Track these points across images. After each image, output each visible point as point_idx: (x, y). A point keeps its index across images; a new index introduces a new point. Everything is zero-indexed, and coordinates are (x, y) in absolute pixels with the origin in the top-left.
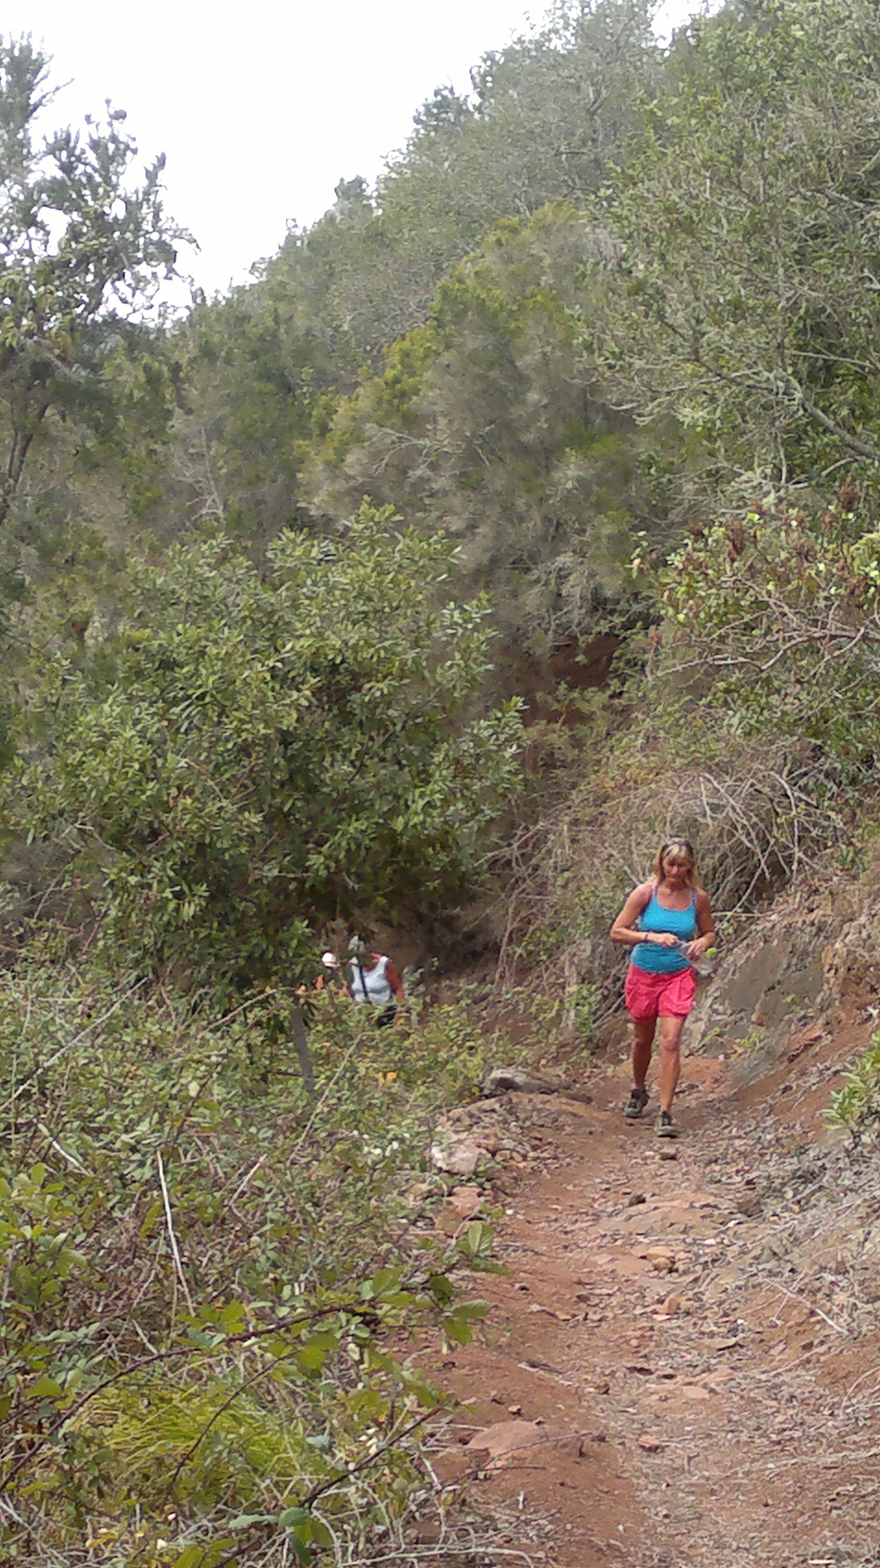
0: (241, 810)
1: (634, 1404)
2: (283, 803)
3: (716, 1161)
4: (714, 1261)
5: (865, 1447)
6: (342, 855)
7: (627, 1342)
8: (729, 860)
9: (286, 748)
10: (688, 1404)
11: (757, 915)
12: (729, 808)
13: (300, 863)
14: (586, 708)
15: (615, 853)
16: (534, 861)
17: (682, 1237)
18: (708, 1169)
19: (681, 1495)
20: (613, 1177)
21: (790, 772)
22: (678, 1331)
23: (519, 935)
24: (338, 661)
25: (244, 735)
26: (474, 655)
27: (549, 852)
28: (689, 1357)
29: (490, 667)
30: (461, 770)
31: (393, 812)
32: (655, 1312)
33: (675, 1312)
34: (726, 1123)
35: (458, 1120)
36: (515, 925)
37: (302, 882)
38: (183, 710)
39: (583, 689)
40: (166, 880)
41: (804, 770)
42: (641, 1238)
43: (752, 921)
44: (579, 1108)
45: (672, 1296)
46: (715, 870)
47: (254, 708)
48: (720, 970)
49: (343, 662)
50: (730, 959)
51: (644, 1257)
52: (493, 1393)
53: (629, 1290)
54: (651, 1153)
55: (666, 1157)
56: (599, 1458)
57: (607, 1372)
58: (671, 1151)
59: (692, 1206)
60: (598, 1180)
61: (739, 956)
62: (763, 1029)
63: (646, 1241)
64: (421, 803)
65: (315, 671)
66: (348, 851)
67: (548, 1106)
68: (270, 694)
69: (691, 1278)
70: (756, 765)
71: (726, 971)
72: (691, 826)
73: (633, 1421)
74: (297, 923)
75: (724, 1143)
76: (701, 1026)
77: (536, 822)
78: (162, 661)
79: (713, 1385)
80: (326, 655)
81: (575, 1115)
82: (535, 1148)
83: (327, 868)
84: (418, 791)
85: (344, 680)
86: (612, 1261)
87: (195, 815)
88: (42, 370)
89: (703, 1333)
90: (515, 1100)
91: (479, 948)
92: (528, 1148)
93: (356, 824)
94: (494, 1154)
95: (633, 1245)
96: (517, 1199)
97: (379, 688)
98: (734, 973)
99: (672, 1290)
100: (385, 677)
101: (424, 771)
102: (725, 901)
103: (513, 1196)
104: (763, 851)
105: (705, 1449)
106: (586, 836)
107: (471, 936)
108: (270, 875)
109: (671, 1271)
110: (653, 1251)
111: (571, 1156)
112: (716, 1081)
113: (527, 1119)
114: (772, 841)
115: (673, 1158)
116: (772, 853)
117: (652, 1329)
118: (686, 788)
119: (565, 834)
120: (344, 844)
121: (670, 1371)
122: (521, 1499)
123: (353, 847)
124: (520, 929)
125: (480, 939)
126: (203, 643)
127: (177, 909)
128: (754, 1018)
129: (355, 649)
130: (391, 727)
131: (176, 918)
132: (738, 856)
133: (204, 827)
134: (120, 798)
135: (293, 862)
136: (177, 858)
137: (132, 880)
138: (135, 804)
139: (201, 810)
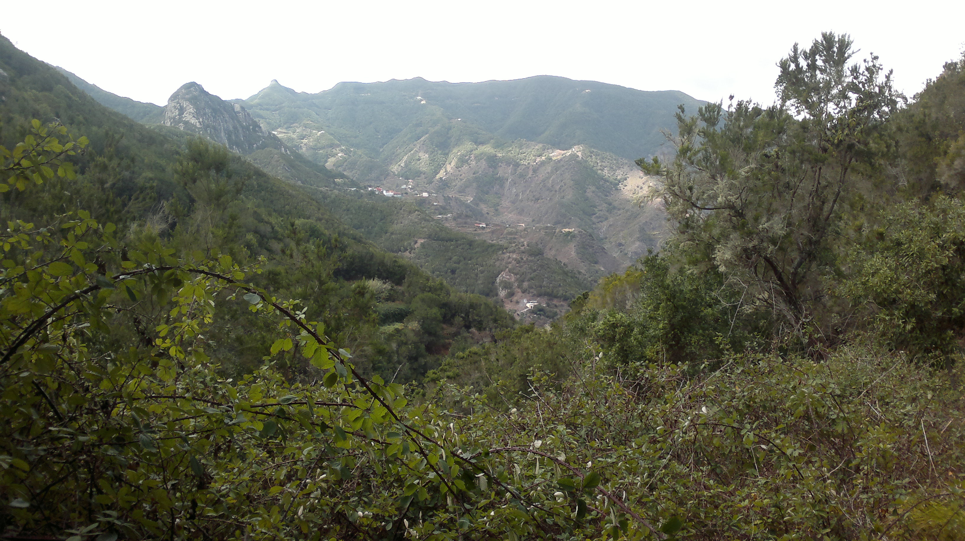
0: (928, 293)
2: (943, 290)
9: (944, 271)
13: (950, 311)
25: (929, 267)
37: (950, 318)
38: (906, 259)
40: (900, 317)
47: (932, 258)
65: (954, 244)
68: (938, 253)
74: (949, 332)
78: (897, 243)
80: (959, 239)
83: (960, 313)
87: (911, 296)
88: (851, 147)
108: (939, 315)
126: (912, 236)
127: (904, 327)
131: (904, 330)
133: (915, 300)
134: (883, 290)
135: (947, 311)
136: (904, 310)
137: (887, 318)
138: (889, 292)
139: (913, 293)
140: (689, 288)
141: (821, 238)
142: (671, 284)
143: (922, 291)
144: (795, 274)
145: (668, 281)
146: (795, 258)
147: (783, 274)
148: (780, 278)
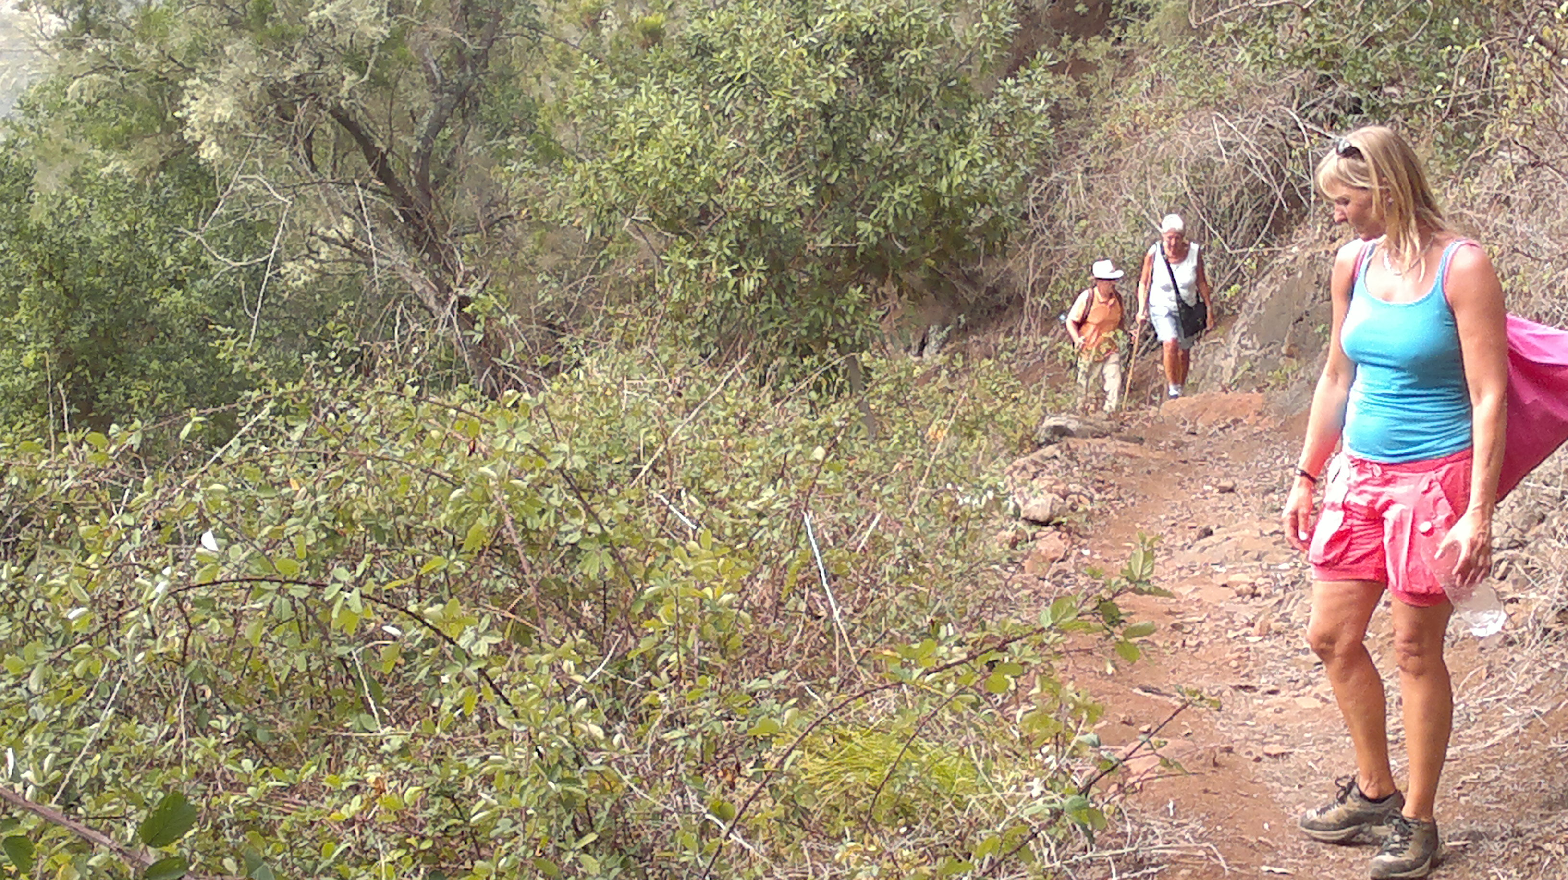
0: (791, 185)
1: (1251, 717)
2: (829, 175)
3: (1273, 491)
4: (1293, 584)
5: (1481, 739)
6: (890, 221)
7: (1227, 664)
8: (1246, 197)
9: (827, 121)
10: (1304, 714)
11: (1277, 248)
12: (1242, 147)
13: (851, 233)
14: (1090, 57)
15: (1132, 198)
16: (1050, 213)
17: (1257, 564)
18: (1266, 499)
19: (1314, 794)
20: (1177, 513)
21: (1299, 105)
22: (1273, 651)
23: (1041, 286)
24: (871, 32)
25: (790, 111)
26: (1002, 15)
27: (1065, 201)
28: (1288, 673)
29: (1018, 25)
30: (997, 130)
31: (938, 175)
32: (1246, 635)
33: (1266, 633)
34: (1277, 453)
35: (1024, 468)
36: (1037, 276)
37: (852, 250)
38: (726, 93)
39: (1087, 38)
40: (724, 258)
41: (1312, 102)
42: (1217, 568)
43: (1273, 254)
44: (1132, 448)
45: (1261, 618)
46: (1232, 208)
47: (794, 84)
48: (1245, 306)
49: (875, 32)
50: (1254, 294)
51: (1225, 586)
52: (1122, 716)
53: (1217, 616)
54: (1209, 488)
55: (1223, 490)
56: (1231, 767)
57: (1214, 692)
58: (1228, 484)
59: (1262, 534)
60: (1163, 517)
61: (1263, 290)
62: (1294, 361)
63: (1223, 570)
64: (963, 163)
65: (849, 43)
66: (896, 215)
67: (1104, 449)
68: (808, 69)
69: (1275, 600)
70: (1266, 100)
71: (1251, 306)
72: (1206, 165)
73: (1254, 733)
74: (852, 290)
75: (1279, 473)
76: (1231, 362)
77: (1048, 174)
78: (698, 47)
79: (1323, 695)
80: (858, 29)
81: (1131, 457)
82: (1099, 490)
83: (877, 234)
84: (958, 153)
85: (878, 50)
86: (1196, 590)
87: (749, 195)
89: (1298, 650)
90: (1072, 446)
91: (1003, 302)
92: (1092, 490)
93: (898, 190)
94: (1065, 498)
95: (1211, 575)
96: (1091, 540)
97: (914, 54)
98: (1260, 308)
99: (1260, 614)
100: (918, 44)
101: (963, 132)
102: (1244, 238)
103: (1087, 537)
104: (1279, 185)
105: (1327, 752)
106: (1100, 186)
107: (994, 291)
108: (824, 245)
109: (1253, 596)
110: (1233, 578)
111: (1134, 495)
112: (1259, 414)
113: (1087, 463)
114: (1288, 174)
115: (1231, 490)
116: (1289, 186)
117: (1248, 649)
118: (1197, 129)
119: (1080, 183)
120: (891, 210)
121: (1273, 688)
122: (1171, 806)
123: (900, 211)
124: (1042, 281)
125: (1003, 293)
126: (736, 26)
127: (737, 285)
128: (1284, 350)
129: (887, 19)
130: (925, 92)
131: (738, 296)
132: (1253, 191)
133: (759, 205)
134: (674, 184)
135: (843, 232)
136: (733, 237)
137: (692, 264)
138: (688, 188)
139: (754, 188)
140: (108, 231)
141: (491, 44)
142: (48, 224)
143: (777, 179)
144: (425, 157)
145: (38, 215)
146: (423, 111)
147: (389, 157)
148: (385, 174)
